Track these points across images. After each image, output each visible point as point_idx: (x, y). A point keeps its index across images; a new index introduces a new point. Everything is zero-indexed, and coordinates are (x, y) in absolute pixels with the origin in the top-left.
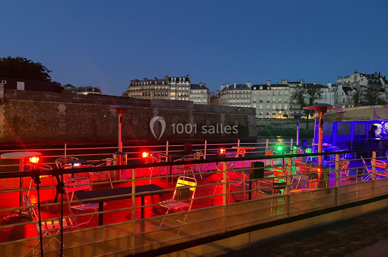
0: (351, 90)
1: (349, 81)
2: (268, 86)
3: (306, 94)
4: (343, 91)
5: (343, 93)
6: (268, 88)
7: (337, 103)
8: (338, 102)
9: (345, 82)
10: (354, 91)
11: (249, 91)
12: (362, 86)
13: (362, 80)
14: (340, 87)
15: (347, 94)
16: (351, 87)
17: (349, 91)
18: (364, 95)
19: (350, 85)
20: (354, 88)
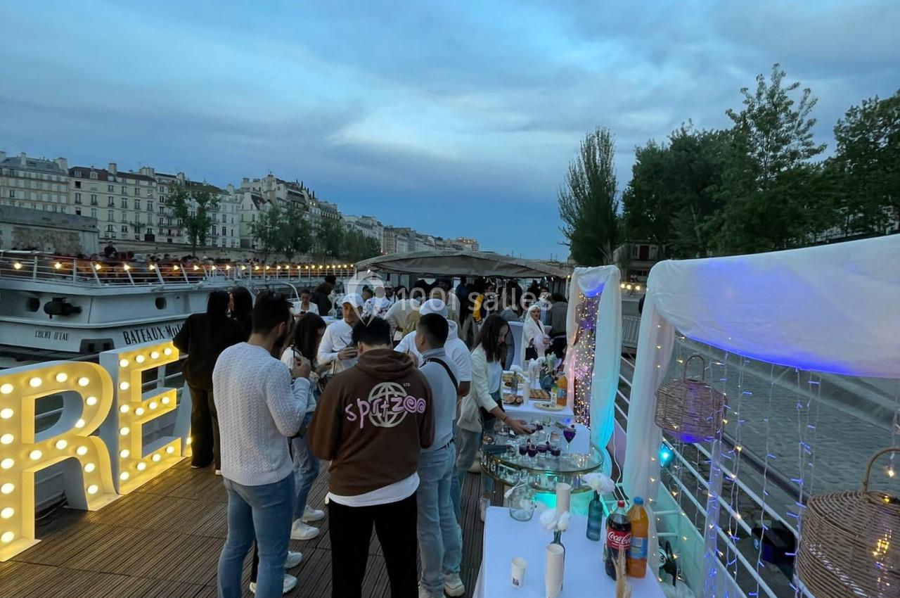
0: (264, 202)
1: (260, 188)
2: (111, 175)
3: (190, 199)
4: (253, 203)
5: (252, 205)
6: (111, 178)
7: (242, 221)
8: (244, 220)
9: (254, 188)
10: (268, 204)
11: (63, 179)
12: (279, 199)
13: (279, 188)
14: (248, 196)
15: (258, 208)
16: (264, 197)
17: (261, 204)
18: (283, 214)
19: (263, 194)
20: (269, 200)
